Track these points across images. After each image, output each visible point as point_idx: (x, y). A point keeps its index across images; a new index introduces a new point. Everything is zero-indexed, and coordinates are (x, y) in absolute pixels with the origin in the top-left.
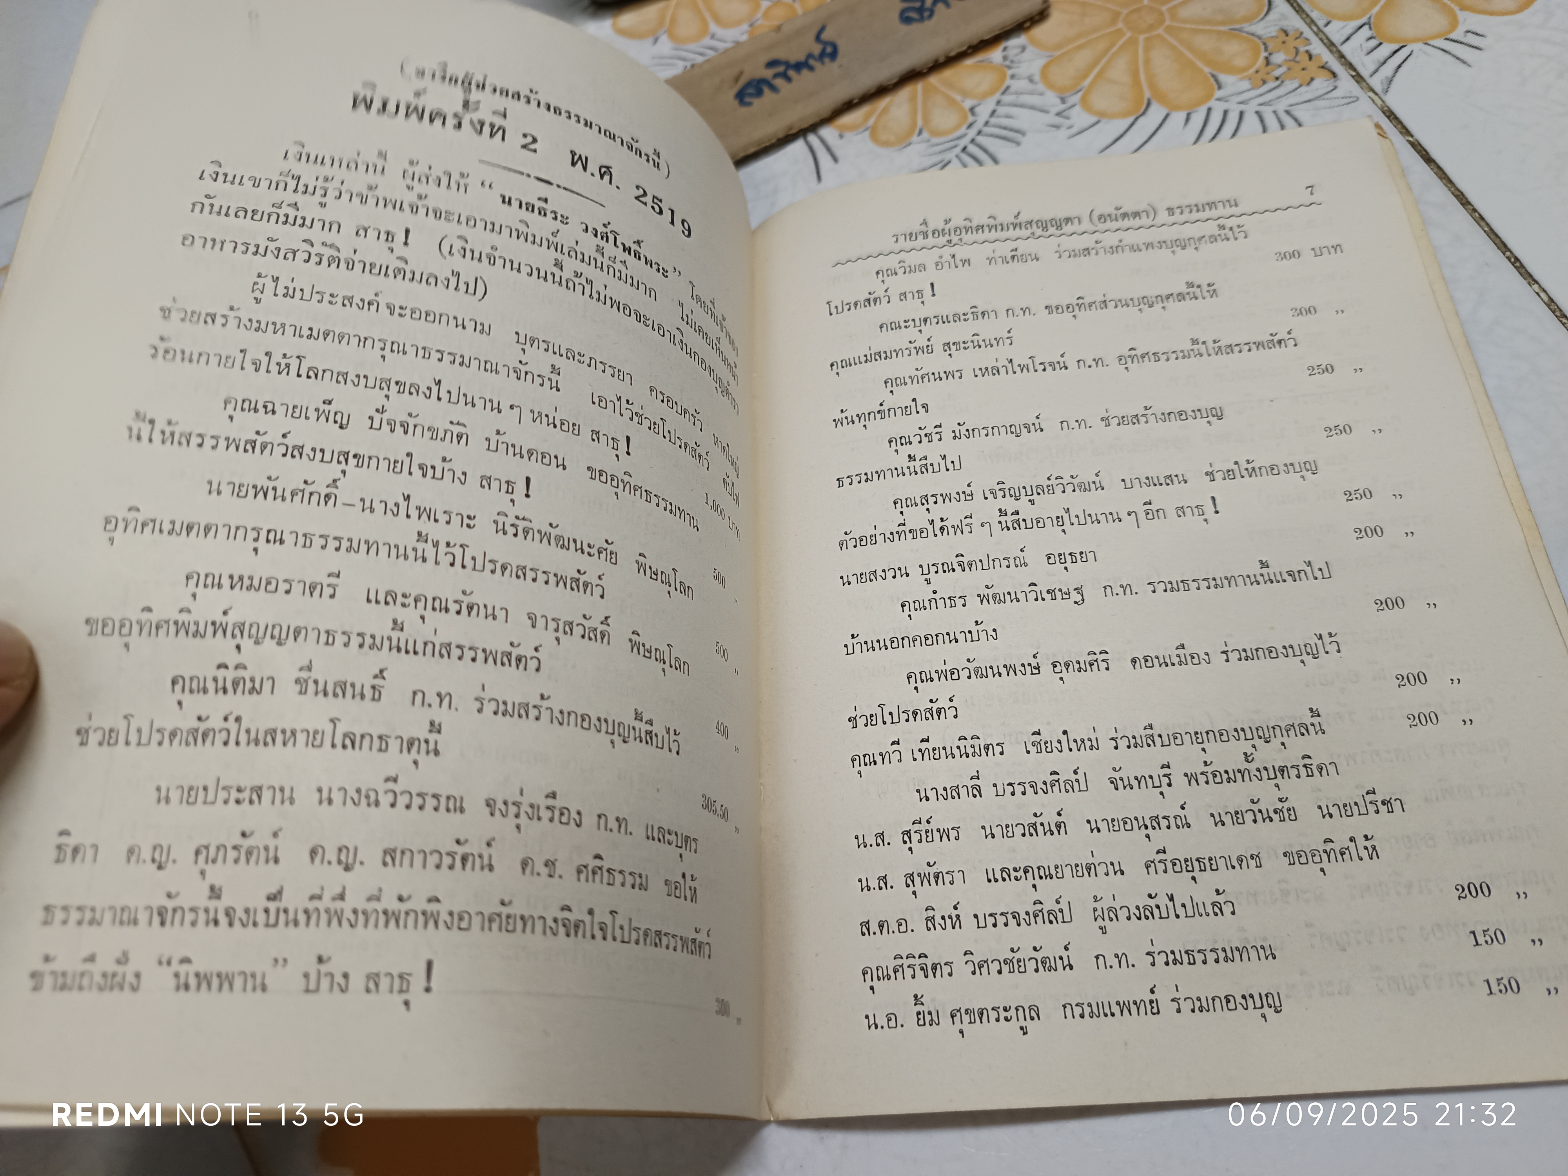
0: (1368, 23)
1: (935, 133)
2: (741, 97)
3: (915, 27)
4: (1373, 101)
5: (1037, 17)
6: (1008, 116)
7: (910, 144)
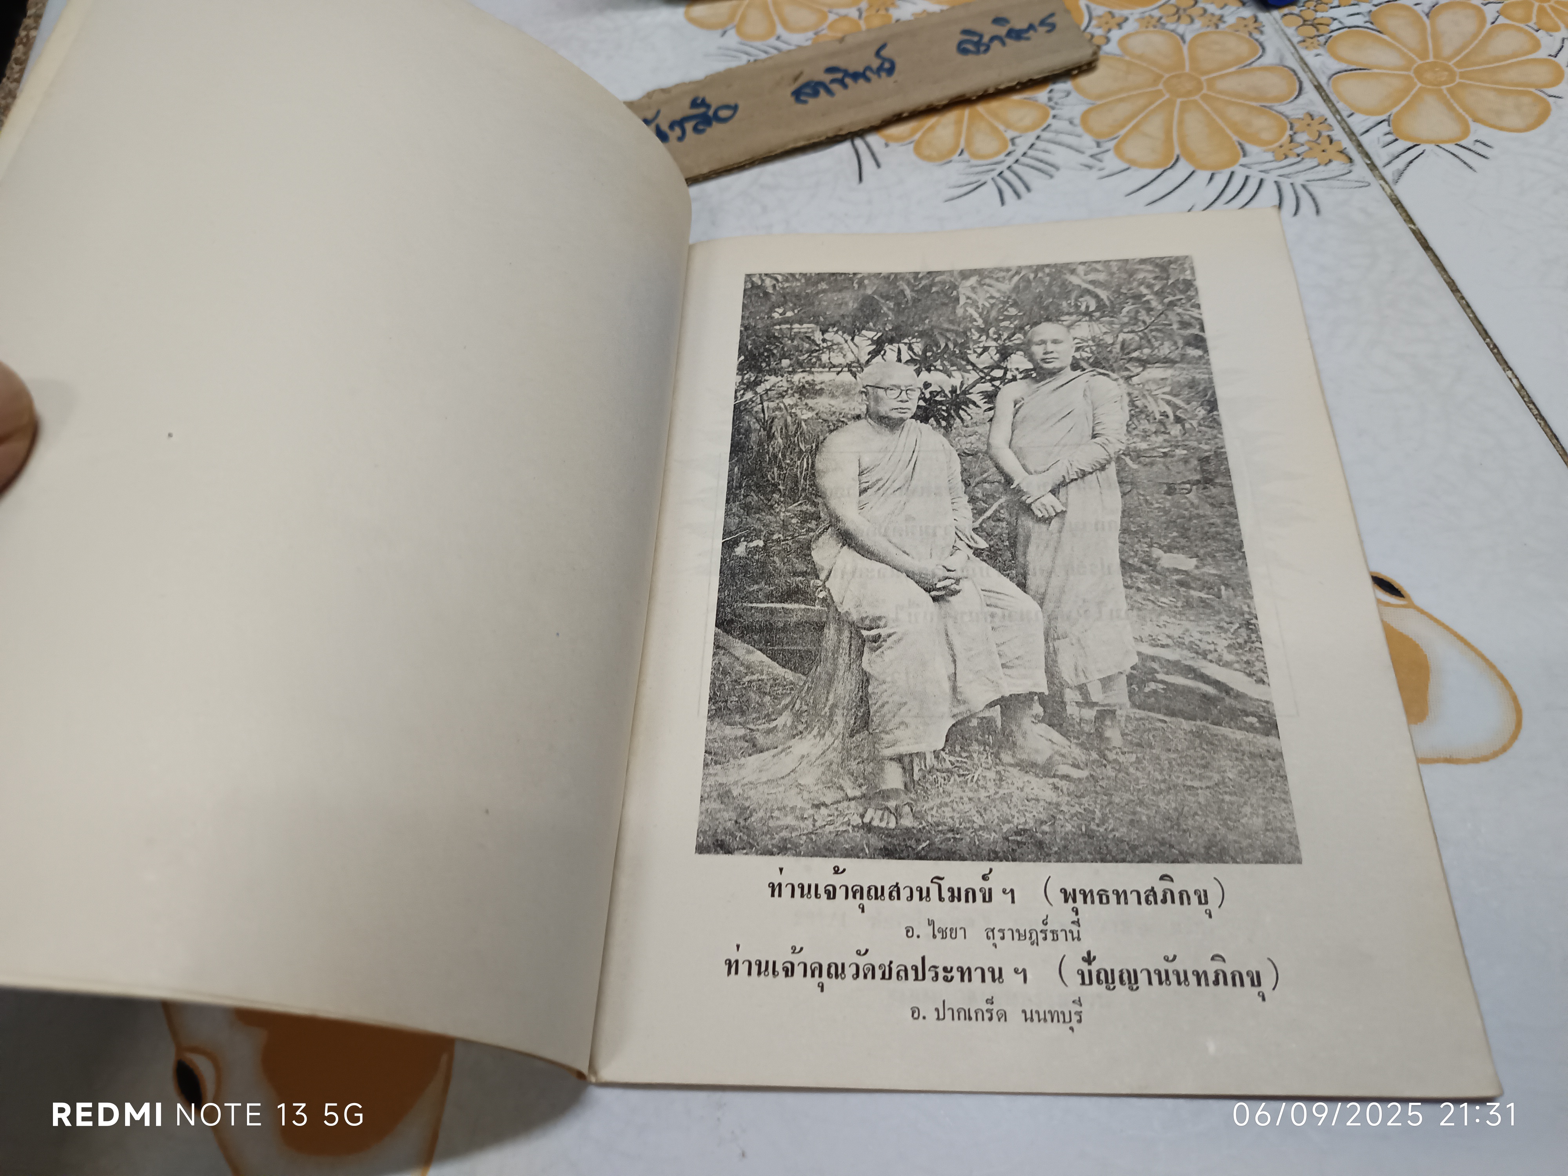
0: (1388, 120)
1: (975, 155)
2: (798, 94)
3: (970, 58)
4: (1383, 189)
5: (1085, 68)
6: (1045, 151)
7: (950, 161)
